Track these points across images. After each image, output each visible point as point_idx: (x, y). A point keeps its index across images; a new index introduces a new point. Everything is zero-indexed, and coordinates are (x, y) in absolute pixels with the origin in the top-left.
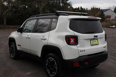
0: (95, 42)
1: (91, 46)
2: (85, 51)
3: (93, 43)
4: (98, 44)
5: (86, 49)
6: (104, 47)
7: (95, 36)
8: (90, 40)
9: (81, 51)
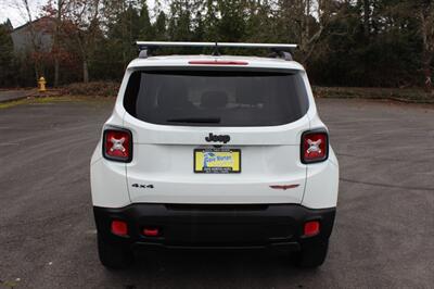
0: (220, 159)
1: (195, 172)
2: (152, 187)
3: (210, 165)
4: (239, 172)
5: (158, 183)
6: (273, 187)
7: (212, 138)
8: (195, 151)
9: (137, 186)
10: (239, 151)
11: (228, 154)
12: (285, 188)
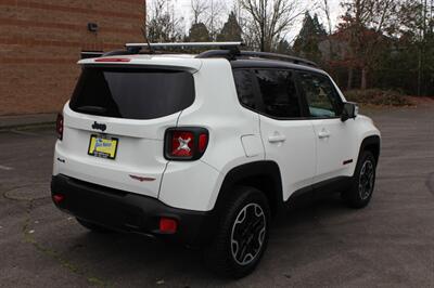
0: (105, 145)
1: (89, 154)
2: (64, 162)
3: (98, 149)
4: (113, 158)
5: (68, 159)
7: (96, 126)
8: (92, 136)
9: (59, 159)
10: (117, 140)
11: (110, 142)
12: (142, 179)
